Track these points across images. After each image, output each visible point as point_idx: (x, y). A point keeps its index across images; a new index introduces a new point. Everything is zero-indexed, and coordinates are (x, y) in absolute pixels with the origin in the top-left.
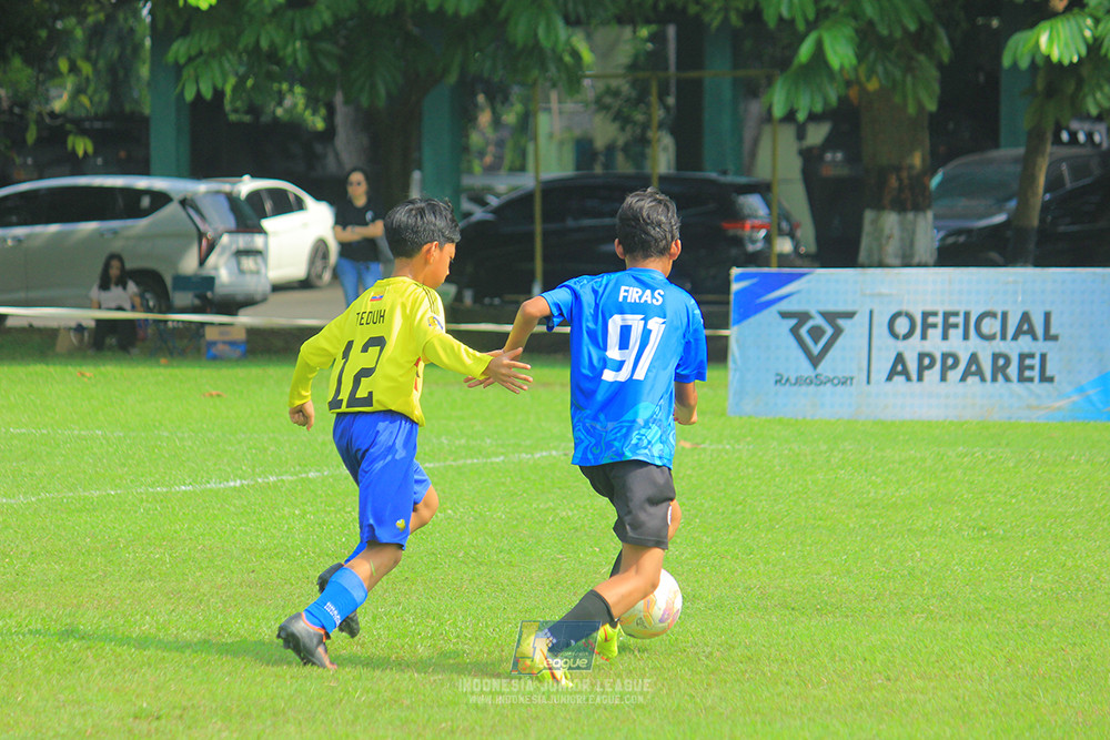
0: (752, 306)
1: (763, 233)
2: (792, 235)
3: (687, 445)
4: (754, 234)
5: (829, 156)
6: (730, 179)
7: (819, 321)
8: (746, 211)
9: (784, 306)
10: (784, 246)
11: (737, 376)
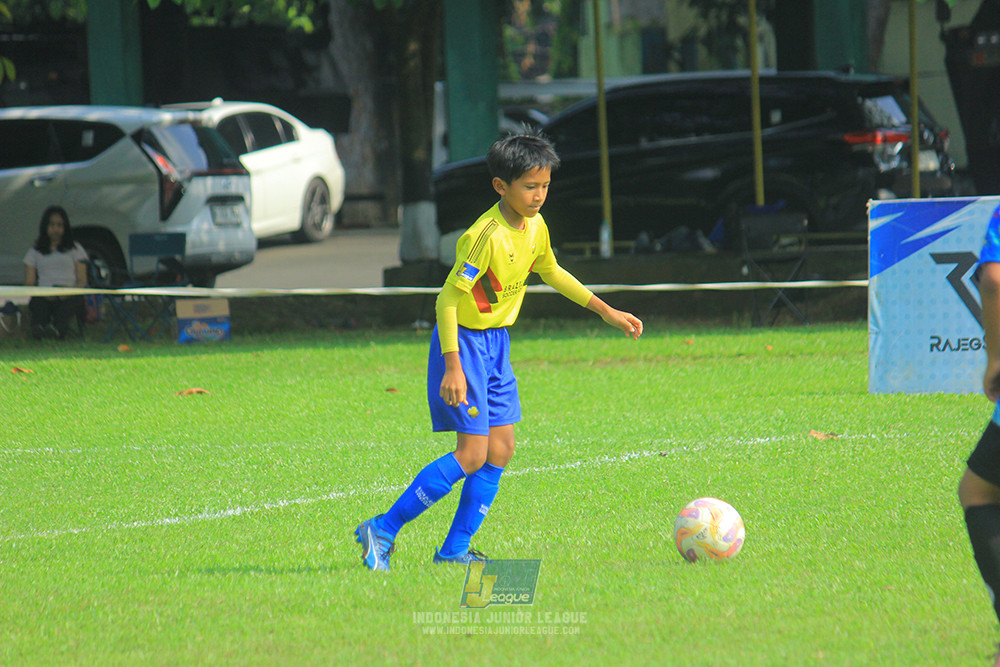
0: (897, 248)
1: (899, 146)
2: (939, 150)
3: (820, 436)
4: (889, 150)
5: (981, 40)
6: (853, 76)
8: (877, 119)
9: (938, 247)
10: (928, 162)
11: (880, 340)
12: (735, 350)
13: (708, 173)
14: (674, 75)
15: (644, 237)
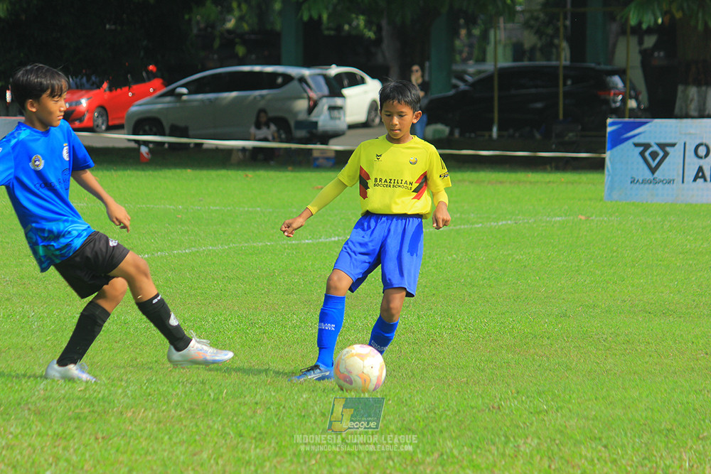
0: (618, 139)
1: (620, 97)
2: (637, 99)
3: (583, 218)
4: (616, 98)
5: (656, 54)
6: (603, 67)
7: (655, 148)
8: (611, 85)
9: (636, 140)
10: (632, 104)
11: (610, 179)
12: (548, 180)
13: (539, 105)
14: (526, 63)
15: (511, 131)
